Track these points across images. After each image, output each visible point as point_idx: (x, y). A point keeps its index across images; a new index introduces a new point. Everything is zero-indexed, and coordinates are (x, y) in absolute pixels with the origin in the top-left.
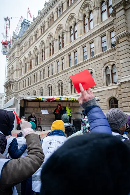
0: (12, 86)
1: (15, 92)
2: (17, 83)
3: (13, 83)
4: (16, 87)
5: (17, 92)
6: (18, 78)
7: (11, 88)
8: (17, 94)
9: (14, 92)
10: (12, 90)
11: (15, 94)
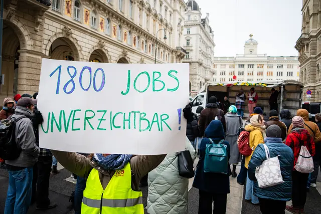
0: (306, 46)
1: (310, 58)
2: (315, 39)
3: (307, 42)
4: (314, 48)
5: (314, 56)
6: (318, 28)
7: (305, 51)
8: (315, 60)
9: (309, 56)
10: (307, 54)
11: (310, 60)
